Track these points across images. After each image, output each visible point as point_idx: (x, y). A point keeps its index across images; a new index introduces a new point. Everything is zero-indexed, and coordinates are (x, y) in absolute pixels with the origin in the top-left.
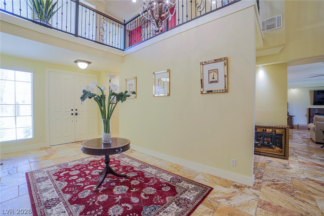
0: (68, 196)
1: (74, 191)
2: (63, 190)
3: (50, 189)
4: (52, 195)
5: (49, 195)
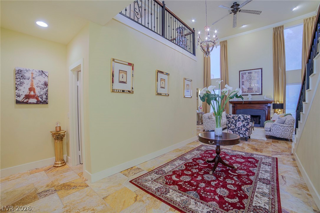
0: (252, 178)
1: (245, 178)
2: (251, 184)
3: (260, 193)
4: (261, 186)
5: (264, 188)
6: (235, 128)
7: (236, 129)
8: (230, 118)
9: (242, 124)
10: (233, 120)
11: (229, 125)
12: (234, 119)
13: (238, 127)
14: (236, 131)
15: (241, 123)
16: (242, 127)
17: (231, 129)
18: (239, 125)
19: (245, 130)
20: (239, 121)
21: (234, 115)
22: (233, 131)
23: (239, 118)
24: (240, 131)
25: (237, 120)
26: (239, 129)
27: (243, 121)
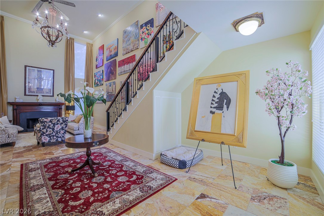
6: (52, 133)
7: (54, 134)
8: (46, 122)
9: (60, 127)
10: (50, 124)
11: (45, 131)
12: (52, 122)
13: (56, 131)
14: (53, 136)
15: (60, 125)
16: (61, 130)
17: (47, 135)
18: (57, 129)
19: (63, 132)
20: (57, 124)
21: (52, 118)
22: (50, 137)
23: (58, 121)
24: (58, 135)
25: (56, 123)
26: (57, 133)
27: (61, 124)
